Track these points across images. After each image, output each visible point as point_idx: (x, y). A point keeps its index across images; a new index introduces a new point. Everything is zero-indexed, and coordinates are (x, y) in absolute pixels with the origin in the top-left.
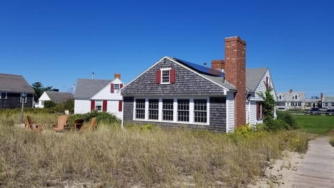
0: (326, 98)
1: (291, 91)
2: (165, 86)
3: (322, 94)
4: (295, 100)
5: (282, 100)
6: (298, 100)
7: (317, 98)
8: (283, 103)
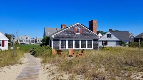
0: (38, 39)
1: (25, 36)
2: (78, 35)
3: (37, 37)
4: (27, 39)
5: (22, 39)
6: (29, 39)
7: (33, 38)
8: (22, 41)
